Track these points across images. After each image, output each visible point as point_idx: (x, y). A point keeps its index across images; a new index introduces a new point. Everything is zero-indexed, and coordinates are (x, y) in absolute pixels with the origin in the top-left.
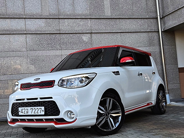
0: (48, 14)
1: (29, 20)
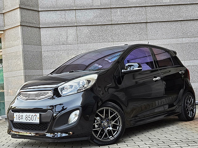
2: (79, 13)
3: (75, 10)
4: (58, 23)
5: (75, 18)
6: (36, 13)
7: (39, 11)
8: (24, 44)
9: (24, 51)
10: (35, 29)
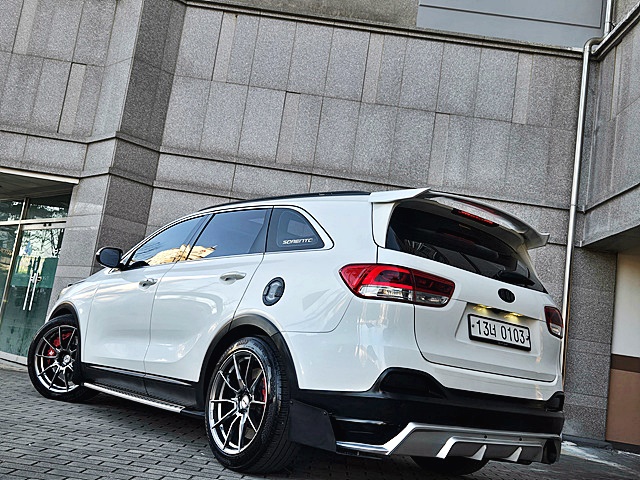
0: (289, 162)
1: (243, 168)
2: (242, 172)
3: (235, 163)
4: (193, 185)
5: (230, 180)
6: (153, 155)
7: (160, 153)
8: (107, 213)
9: (103, 227)
10: (141, 187)
